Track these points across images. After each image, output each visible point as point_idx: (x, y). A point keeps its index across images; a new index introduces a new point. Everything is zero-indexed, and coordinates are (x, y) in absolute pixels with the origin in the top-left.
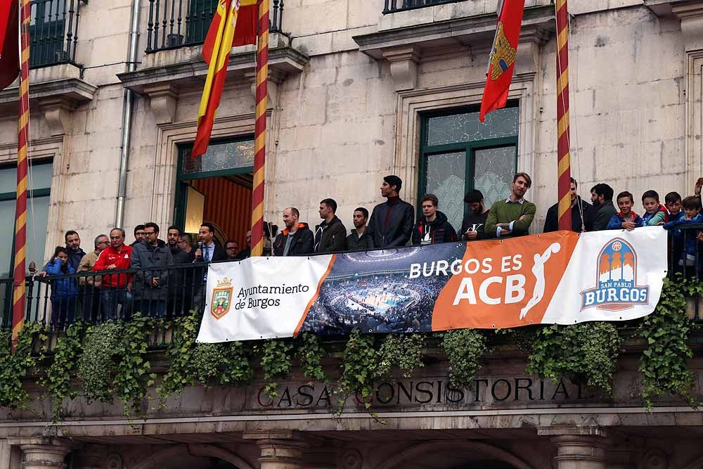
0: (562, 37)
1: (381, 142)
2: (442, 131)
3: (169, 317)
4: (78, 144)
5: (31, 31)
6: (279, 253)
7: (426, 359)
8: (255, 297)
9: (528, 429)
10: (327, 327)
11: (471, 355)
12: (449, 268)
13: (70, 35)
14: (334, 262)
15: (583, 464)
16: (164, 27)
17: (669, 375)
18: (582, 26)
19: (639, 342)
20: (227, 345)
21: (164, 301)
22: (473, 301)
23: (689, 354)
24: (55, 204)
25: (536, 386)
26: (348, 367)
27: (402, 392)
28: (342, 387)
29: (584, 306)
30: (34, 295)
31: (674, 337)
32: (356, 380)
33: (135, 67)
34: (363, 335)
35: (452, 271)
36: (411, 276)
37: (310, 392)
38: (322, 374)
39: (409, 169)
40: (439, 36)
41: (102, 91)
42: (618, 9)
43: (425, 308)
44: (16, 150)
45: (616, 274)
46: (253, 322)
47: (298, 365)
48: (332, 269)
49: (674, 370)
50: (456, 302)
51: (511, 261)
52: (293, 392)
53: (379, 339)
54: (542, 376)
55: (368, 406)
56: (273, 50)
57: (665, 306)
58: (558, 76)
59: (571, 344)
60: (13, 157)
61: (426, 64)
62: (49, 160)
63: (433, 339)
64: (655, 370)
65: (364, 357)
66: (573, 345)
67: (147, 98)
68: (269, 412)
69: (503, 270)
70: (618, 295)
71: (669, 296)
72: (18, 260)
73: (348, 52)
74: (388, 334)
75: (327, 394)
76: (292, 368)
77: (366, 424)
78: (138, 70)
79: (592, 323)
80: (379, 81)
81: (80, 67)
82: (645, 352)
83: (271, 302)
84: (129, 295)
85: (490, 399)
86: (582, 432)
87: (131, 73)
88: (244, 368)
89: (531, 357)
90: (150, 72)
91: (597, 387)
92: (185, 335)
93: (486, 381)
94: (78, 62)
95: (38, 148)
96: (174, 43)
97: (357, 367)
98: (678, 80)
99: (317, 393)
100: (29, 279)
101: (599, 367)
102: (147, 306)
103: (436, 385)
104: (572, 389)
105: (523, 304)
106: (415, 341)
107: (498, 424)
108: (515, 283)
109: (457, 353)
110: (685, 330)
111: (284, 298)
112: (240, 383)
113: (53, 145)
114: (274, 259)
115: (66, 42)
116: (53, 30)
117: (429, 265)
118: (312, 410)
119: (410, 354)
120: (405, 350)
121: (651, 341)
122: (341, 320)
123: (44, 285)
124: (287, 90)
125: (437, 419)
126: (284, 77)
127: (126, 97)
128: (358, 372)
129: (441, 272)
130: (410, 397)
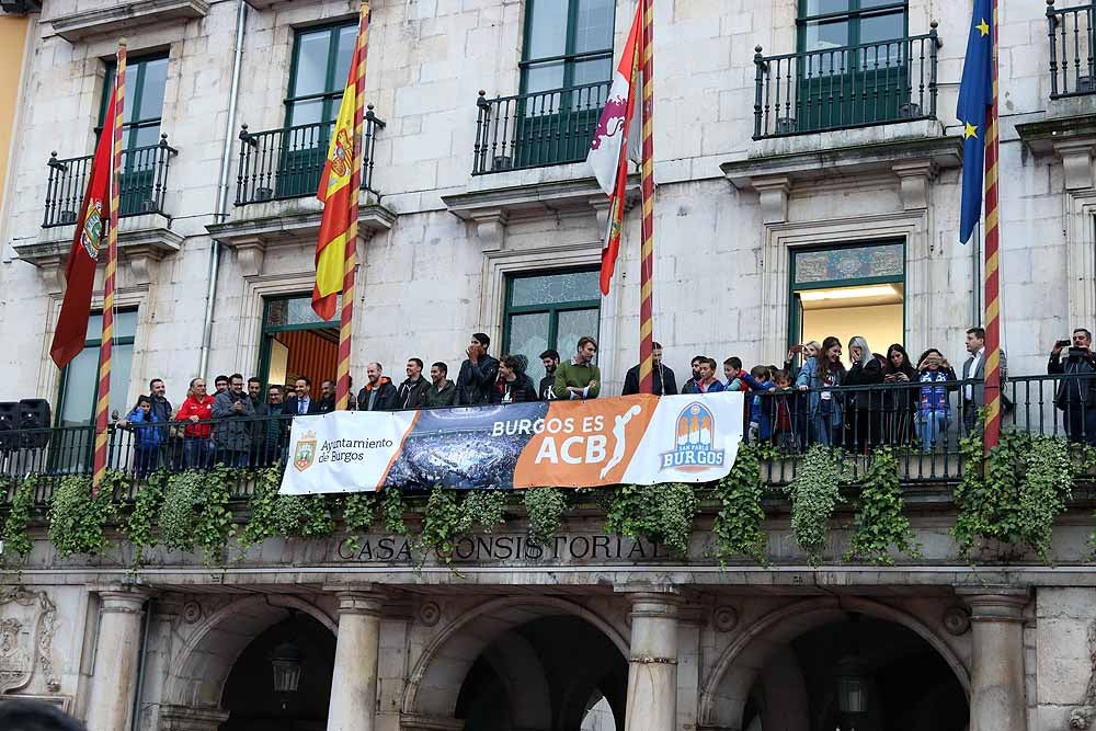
0: (648, 205)
1: (466, 301)
2: (526, 292)
3: (252, 469)
4: (163, 293)
5: (121, 180)
6: (364, 407)
7: (508, 516)
8: (340, 451)
9: (605, 586)
10: (409, 482)
11: (551, 512)
12: (532, 427)
13: (159, 186)
14: (418, 417)
15: (657, 620)
16: (254, 180)
17: (742, 536)
18: (666, 194)
19: (713, 503)
20: (310, 497)
21: (246, 453)
22: (554, 460)
23: (762, 516)
24: (138, 353)
25: (613, 545)
26: (430, 521)
27: (482, 547)
28: (424, 541)
29: (662, 467)
30: (117, 443)
31: (747, 500)
32: (437, 535)
33: (223, 219)
34: (445, 491)
35: (535, 429)
36: (495, 434)
37: (390, 545)
38: (403, 528)
39: (493, 328)
40: (527, 200)
41: (189, 241)
42: (700, 180)
43: (507, 466)
44: (102, 298)
45: (694, 437)
46: (337, 476)
47: (379, 520)
48: (416, 425)
49: (747, 531)
50: (538, 461)
51: (593, 421)
52: (374, 545)
53: (461, 495)
54: (620, 534)
55: (448, 560)
56: (363, 207)
57: (740, 469)
58: (643, 244)
59: (648, 504)
60: (98, 304)
61: (513, 227)
62: (134, 309)
63: (514, 496)
64: (729, 531)
65: (446, 512)
66: (651, 505)
67: (235, 250)
68: (350, 565)
69: (585, 430)
70: (695, 458)
71: (744, 460)
72: (101, 408)
73: (437, 211)
74: (469, 490)
75: (408, 548)
76: (374, 522)
77: (445, 579)
78: (226, 222)
79: (669, 485)
80: (466, 241)
81: (168, 217)
82: (720, 513)
83: (355, 456)
84: (212, 445)
85: (568, 556)
86: (656, 590)
87: (220, 225)
88: (326, 520)
89: (609, 516)
90: (237, 224)
91: (673, 547)
92: (268, 487)
93: (565, 539)
94: (165, 212)
95: (123, 296)
96: (263, 197)
97: (439, 522)
98: (757, 250)
99: (397, 547)
100: (112, 426)
101: (675, 527)
102: (230, 457)
103: (515, 541)
104: (647, 547)
105: (603, 464)
106: (496, 497)
107: (575, 580)
108: (597, 443)
109: (537, 511)
110: (758, 492)
111: (368, 452)
112: (322, 535)
113: (138, 294)
114: (358, 414)
115: (154, 191)
116: (142, 179)
117: (512, 423)
118: (392, 563)
119: (491, 511)
120: (487, 507)
121: (726, 502)
122: (424, 475)
123: (126, 433)
124: (375, 247)
125: (516, 574)
126: (372, 233)
127: (213, 248)
128: (440, 527)
129: (523, 431)
130: (490, 554)
